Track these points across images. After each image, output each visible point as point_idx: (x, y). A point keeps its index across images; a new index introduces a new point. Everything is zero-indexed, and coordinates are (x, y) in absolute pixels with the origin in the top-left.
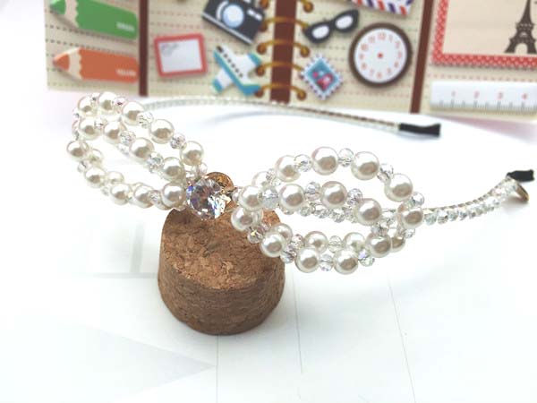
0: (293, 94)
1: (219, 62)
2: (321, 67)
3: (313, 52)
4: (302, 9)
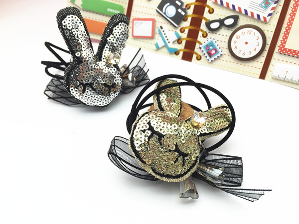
0: (195, 56)
4: (208, 12)
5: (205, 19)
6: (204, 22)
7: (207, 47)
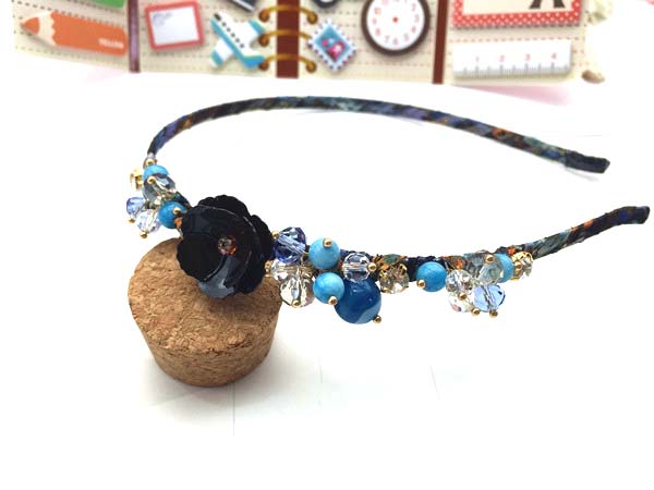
0: (302, 66)
1: (217, 32)
2: (330, 34)
3: (321, 18)
7: (323, 41)
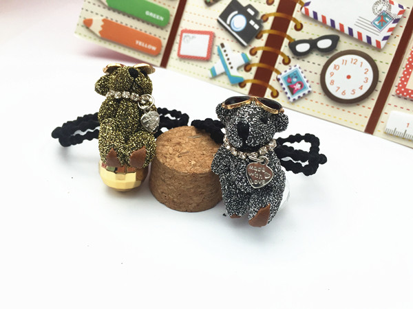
0: (268, 91)
1: (220, 55)
4: (293, 27)
5: (289, 37)
6: (286, 42)
7: (289, 79)
